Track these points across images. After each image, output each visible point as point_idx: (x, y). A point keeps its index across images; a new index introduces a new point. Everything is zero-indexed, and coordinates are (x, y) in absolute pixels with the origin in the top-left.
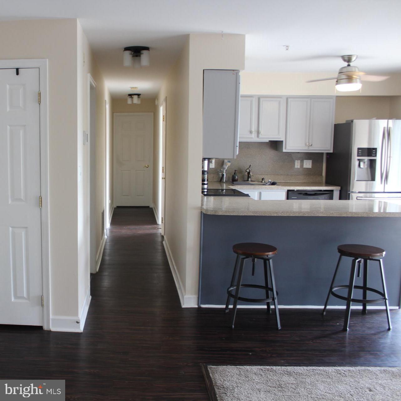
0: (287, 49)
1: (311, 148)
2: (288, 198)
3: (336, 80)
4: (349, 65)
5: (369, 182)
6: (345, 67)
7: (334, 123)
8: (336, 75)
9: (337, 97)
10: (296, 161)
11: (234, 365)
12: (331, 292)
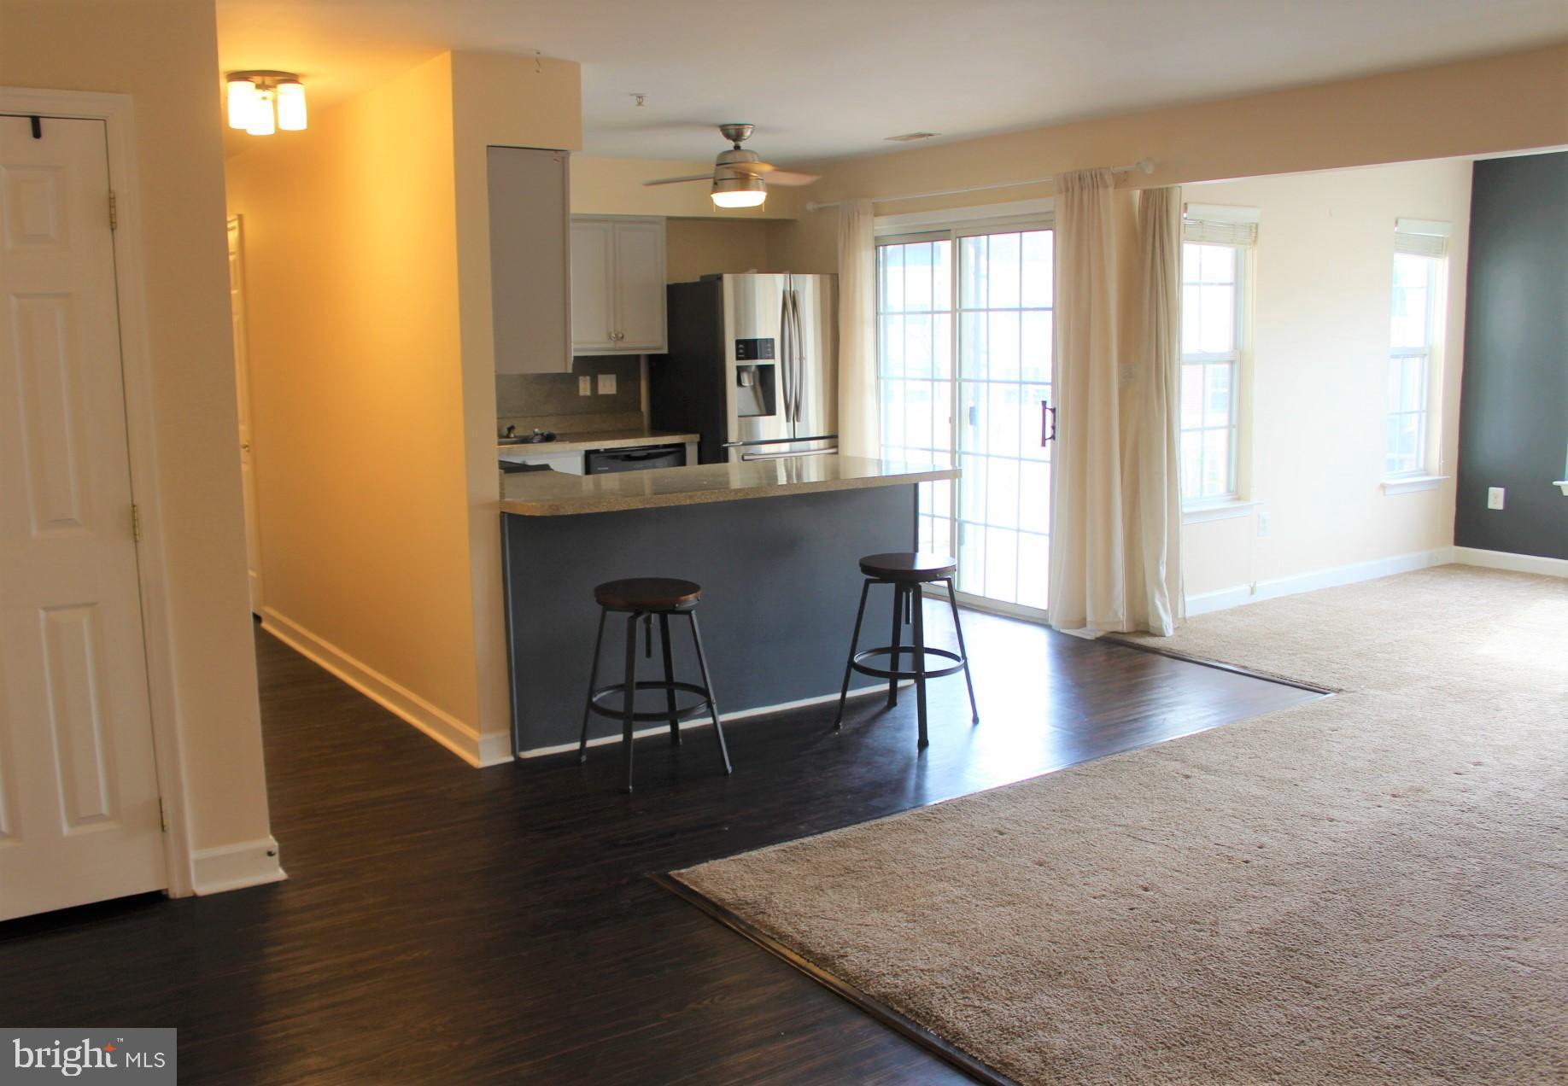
0: (640, 104)
1: (621, 344)
2: (588, 470)
3: (711, 181)
4: (737, 148)
5: (761, 418)
6: (730, 151)
7: (666, 283)
8: (711, 170)
9: (669, 219)
10: (581, 378)
11: (722, 858)
12: (852, 664)
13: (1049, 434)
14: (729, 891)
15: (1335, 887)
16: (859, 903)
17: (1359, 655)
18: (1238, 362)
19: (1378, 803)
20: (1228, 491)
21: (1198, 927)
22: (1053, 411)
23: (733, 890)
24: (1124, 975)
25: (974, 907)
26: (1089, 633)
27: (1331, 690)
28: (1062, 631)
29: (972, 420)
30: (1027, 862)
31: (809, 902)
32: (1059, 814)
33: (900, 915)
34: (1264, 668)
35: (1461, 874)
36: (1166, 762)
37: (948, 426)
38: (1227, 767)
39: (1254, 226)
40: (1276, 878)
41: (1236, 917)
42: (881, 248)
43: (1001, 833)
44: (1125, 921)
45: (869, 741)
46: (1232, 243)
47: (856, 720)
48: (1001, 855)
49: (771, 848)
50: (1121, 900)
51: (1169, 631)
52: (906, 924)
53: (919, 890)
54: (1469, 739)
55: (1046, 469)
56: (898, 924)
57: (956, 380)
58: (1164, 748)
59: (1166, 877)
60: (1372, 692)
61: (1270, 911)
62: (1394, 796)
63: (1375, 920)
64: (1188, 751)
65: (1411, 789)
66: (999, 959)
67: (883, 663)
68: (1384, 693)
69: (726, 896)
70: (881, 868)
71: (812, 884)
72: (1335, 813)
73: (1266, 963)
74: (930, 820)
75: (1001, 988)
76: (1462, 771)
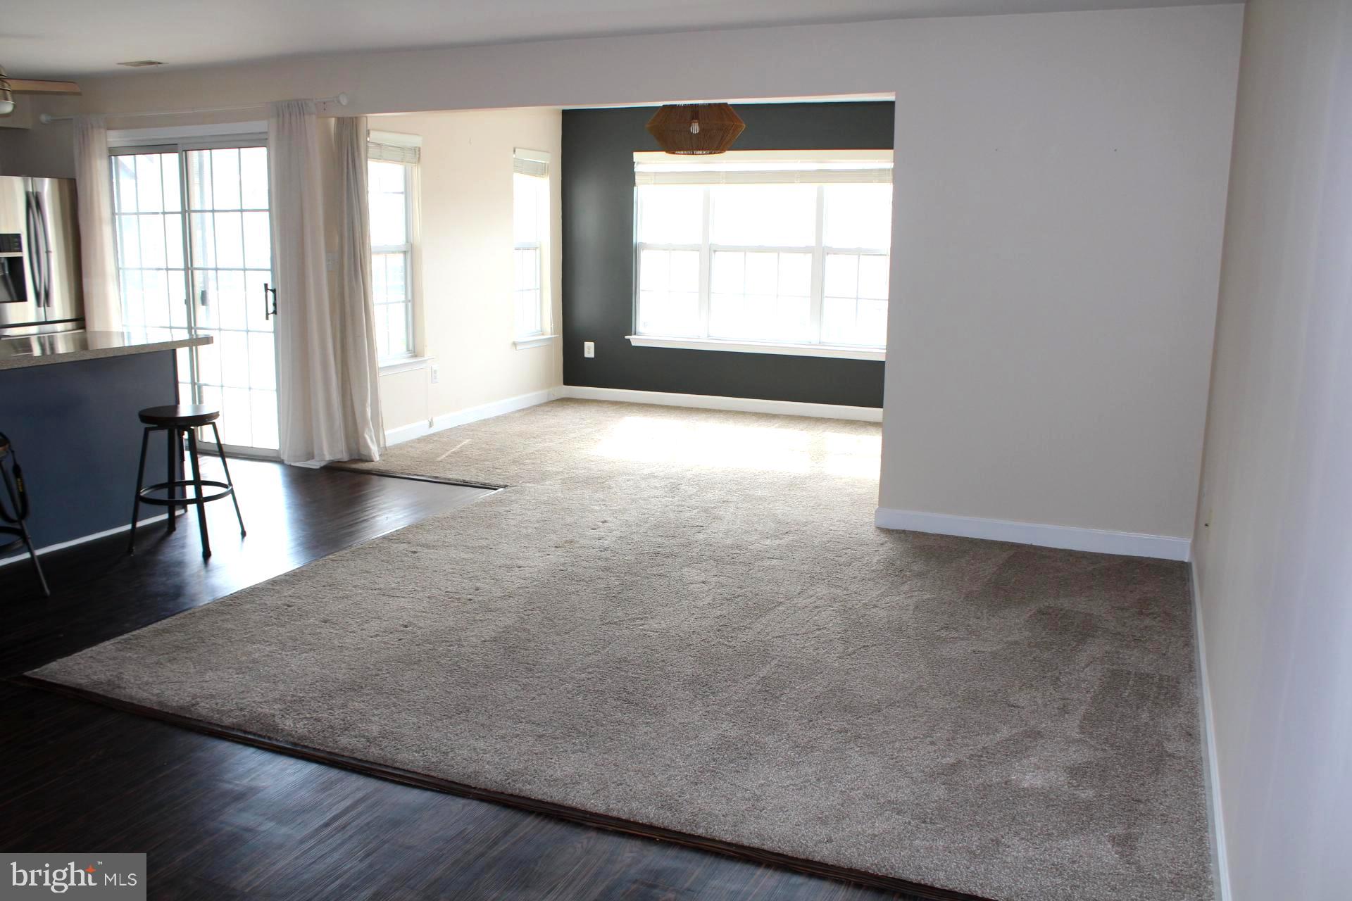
5: (14, 304)
12: (139, 498)
13: (271, 309)
14: (83, 677)
15: (532, 607)
16: (195, 668)
17: (514, 462)
18: (410, 252)
19: (548, 553)
20: (408, 350)
21: (448, 644)
22: (274, 291)
23: (87, 676)
24: (406, 681)
25: (284, 657)
26: (315, 464)
27: (500, 487)
28: (293, 464)
29: (204, 301)
30: (315, 621)
31: (154, 674)
32: (328, 588)
33: (231, 670)
34: (451, 477)
35: (608, 588)
36: (397, 545)
37: (185, 306)
38: (440, 544)
39: (417, 149)
40: (493, 608)
41: (472, 634)
42: (113, 157)
43: (289, 606)
44: (397, 648)
45: (161, 558)
46: (402, 162)
47: (146, 544)
48: (294, 620)
49: (107, 643)
50: (391, 636)
51: (376, 457)
52: (237, 676)
53: (239, 653)
54: (596, 508)
55: (271, 338)
56: (230, 676)
57: (189, 269)
58: (393, 536)
59: (418, 617)
60: (528, 485)
61: (494, 627)
62: (556, 547)
63: (561, 622)
64: (410, 536)
65: (566, 542)
66: (315, 686)
67: (163, 494)
68: (536, 485)
69: (82, 681)
70: (203, 642)
71: (152, 662)
72: (520, 563)
73: (499, 658)
74: (231, 605)
75: (323, 704)
76: (595, 527)
